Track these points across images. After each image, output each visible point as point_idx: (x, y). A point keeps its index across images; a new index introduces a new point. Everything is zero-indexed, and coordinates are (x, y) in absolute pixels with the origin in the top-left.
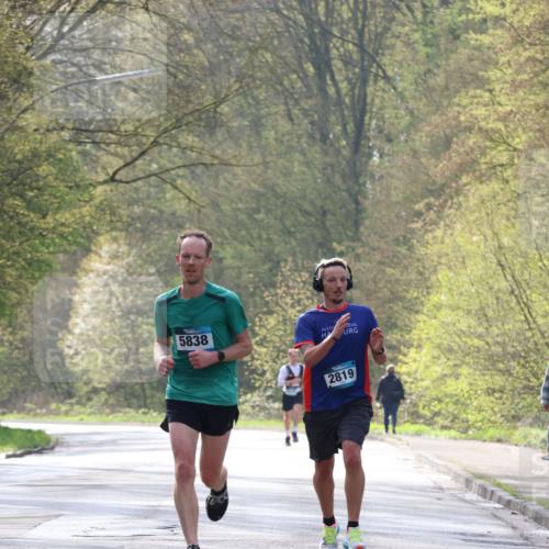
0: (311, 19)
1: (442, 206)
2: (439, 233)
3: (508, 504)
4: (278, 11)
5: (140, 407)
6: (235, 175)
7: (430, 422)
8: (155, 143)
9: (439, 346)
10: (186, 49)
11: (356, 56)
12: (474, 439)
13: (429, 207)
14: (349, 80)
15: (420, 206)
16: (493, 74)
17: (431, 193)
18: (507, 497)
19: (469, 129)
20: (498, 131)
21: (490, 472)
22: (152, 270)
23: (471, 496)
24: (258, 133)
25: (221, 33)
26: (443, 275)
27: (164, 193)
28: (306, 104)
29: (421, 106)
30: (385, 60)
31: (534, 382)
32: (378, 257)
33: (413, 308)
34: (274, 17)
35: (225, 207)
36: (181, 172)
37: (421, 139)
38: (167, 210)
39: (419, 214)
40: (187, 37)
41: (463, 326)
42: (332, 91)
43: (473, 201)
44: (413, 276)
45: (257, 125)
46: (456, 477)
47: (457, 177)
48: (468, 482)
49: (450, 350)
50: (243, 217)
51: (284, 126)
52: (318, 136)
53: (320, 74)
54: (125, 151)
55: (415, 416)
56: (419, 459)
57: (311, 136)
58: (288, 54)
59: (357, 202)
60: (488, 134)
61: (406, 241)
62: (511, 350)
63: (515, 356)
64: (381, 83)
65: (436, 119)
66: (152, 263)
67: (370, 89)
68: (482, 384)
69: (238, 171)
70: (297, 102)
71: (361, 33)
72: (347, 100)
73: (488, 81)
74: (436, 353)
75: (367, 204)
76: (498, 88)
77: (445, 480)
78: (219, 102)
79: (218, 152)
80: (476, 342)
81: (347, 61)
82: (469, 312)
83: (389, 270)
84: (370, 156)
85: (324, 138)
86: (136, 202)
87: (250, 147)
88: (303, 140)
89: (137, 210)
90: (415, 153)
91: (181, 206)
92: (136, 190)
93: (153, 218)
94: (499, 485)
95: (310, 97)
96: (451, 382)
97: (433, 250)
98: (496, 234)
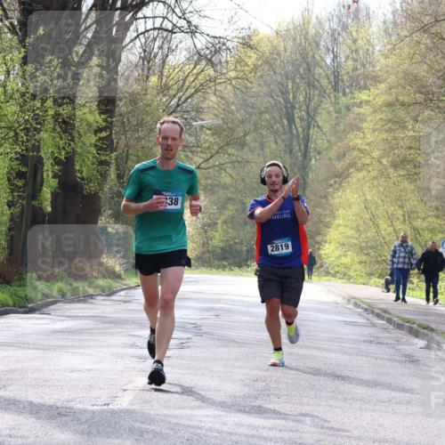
0: (287, 101)
1: (341, 183)
2: (339, 194)
3: (366, 310)
4: (272, 97)
5: (208, 267)
6: (252, 167)
7: (334, 276)
8: (217, 152)
9: (339, 243)
10: (232, 112)
11: (305, 117)
12: (352, 283)
13: (335, 182)
14: (302, 127)
15: (332, 182)
16: (365, 125)
17: (336, 176)
18: (366, 307)
19: (354, 149)
20: (365, 150)
21: (360, 296)
22: (215, 207)
23: (350, 306)
24: (263, 150)
25: (247, 105)
26: (341, 212)
27: (221, 174)
28: (283, 137)
29: (333, 139)
30: (318, 119)
31: (380, 259)
32: (313, 203)
33: (328, 226)
34: (271, 99)
35: (247, 180)
36: (229, 165)
37: (332, 154)
38: (223, 182)
39: (331, 185)
40: (233, 107)
41: (349, 234)
42: (295, 131)
43: (354, 180)
44: (328, 212)
45: (262, 146)
46: (344, 298)
47: (348, 169)
48: (349, 301)
49: (344, 245)
50: (255, 185)
51: (273, 146)
52: (288, 151)
53: (290, 124)
54: (204, 156)
55: (328, 273)
56: (329, 291)
57: (285, 151)
58: (276, 115)
59: (304, 180)
60: (361, 151)
61: (325, 197)
62: (370, 245)
63: (371, 247)
64: (316, 129)
65: (339, 144)
66: (216, 204)
67: (311, 131)
68: (357, 259)
69: (253, 164)
70: (279, 136)
71: (308, 107)
72: (301, 136)
73: (362, 128)
74: (337, 245)
75: (309, 181)
76: (366, 131)
77: (339, 300)
78: (245, 135)
79: (245, 157)
80: (355, 241)
81: (302, 119)
82: (352, 228)
83: (318, 210)
84: (311, 160)
85: (291, 152)
86: (209, 178)
87: (259, 155)
88: (283, 152)
89: (209, 182)
90: (330, 159)
91: (228, 180)
92: (209, 173)
93: (216, 185)
94: (362, 302)
95: (285, 133)
96: (343, 258)
97: (337, 201)
98: (364, 195)
